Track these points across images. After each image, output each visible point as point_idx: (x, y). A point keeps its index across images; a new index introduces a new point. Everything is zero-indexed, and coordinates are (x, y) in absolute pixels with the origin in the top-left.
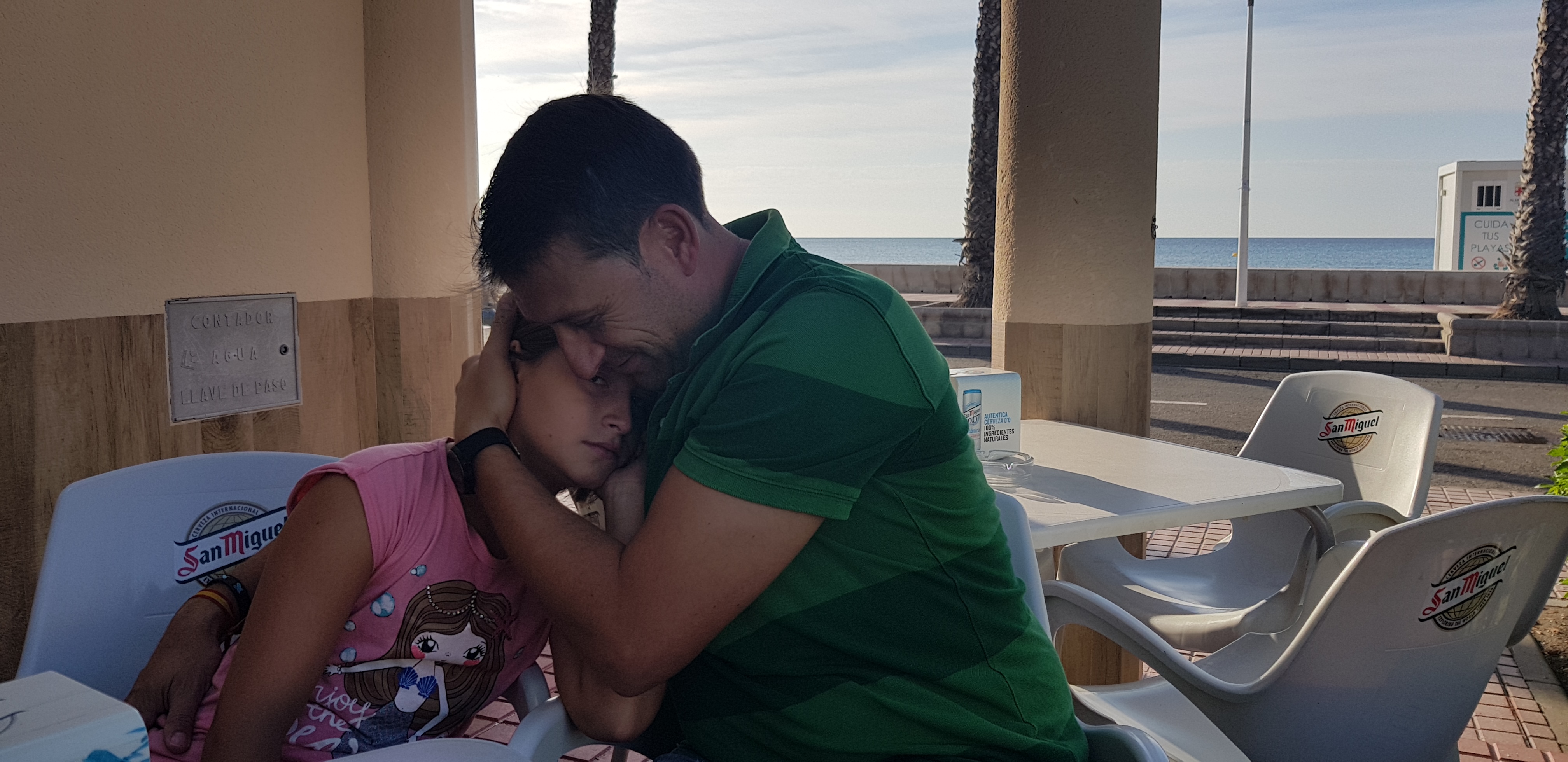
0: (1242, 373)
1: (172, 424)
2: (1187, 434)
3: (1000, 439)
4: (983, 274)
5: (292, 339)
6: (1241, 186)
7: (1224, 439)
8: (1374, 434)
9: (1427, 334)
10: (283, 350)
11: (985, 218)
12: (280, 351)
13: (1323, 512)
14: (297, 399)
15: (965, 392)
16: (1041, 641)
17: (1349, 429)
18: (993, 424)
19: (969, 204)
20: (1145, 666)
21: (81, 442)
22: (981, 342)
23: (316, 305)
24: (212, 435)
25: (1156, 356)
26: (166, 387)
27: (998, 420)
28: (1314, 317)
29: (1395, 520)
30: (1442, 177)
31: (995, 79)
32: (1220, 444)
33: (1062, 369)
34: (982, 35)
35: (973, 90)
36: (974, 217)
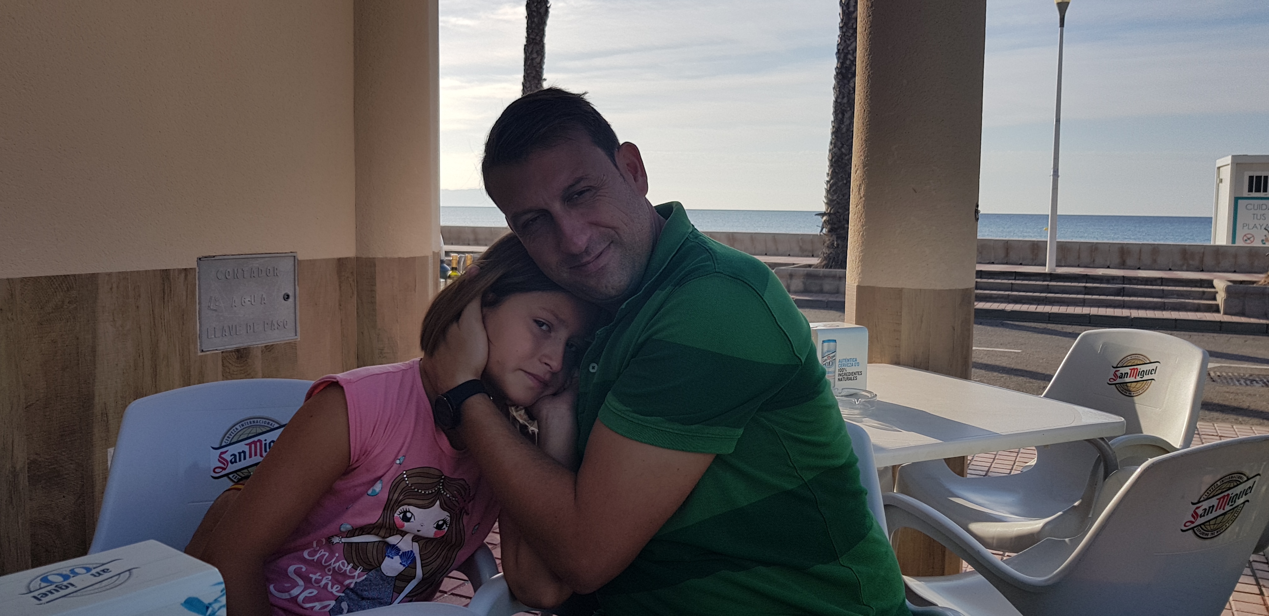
0: (1050, 326)
1: (200, 354)
2: (1004, 375)
3: (850, 379)
4: (839, 242)
5: (293, 289)
6: (1052, 173)
7: (1035, 380)
8: (1153, 381)
9: (1205, 296)
10: (286, 297)
11: (841, 197)
12: (284, 298)
13: (1109, 443)
14: (296, 335)
15: (824, 342)
16: (879, 542)
17: (1133, 376)
18: (845, 368)
19: (829, 185)
20: (965, 564)
21: (130, 366)
22: (837, 297)
23: (312, 263)
24: (230, 363)
25: (979, 312)
26: (196, 325)
27: (849, 364)
28: (1112, 281)
29: (1167, 449)
30: (1219, 168)
31: (852, 84)
32: (1031, 385)
33: (901, 324)
34: (841, 49)
35: (833, 93)
36: (832, 195)
